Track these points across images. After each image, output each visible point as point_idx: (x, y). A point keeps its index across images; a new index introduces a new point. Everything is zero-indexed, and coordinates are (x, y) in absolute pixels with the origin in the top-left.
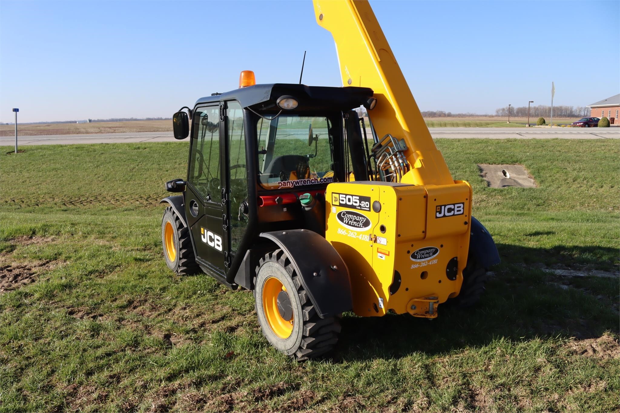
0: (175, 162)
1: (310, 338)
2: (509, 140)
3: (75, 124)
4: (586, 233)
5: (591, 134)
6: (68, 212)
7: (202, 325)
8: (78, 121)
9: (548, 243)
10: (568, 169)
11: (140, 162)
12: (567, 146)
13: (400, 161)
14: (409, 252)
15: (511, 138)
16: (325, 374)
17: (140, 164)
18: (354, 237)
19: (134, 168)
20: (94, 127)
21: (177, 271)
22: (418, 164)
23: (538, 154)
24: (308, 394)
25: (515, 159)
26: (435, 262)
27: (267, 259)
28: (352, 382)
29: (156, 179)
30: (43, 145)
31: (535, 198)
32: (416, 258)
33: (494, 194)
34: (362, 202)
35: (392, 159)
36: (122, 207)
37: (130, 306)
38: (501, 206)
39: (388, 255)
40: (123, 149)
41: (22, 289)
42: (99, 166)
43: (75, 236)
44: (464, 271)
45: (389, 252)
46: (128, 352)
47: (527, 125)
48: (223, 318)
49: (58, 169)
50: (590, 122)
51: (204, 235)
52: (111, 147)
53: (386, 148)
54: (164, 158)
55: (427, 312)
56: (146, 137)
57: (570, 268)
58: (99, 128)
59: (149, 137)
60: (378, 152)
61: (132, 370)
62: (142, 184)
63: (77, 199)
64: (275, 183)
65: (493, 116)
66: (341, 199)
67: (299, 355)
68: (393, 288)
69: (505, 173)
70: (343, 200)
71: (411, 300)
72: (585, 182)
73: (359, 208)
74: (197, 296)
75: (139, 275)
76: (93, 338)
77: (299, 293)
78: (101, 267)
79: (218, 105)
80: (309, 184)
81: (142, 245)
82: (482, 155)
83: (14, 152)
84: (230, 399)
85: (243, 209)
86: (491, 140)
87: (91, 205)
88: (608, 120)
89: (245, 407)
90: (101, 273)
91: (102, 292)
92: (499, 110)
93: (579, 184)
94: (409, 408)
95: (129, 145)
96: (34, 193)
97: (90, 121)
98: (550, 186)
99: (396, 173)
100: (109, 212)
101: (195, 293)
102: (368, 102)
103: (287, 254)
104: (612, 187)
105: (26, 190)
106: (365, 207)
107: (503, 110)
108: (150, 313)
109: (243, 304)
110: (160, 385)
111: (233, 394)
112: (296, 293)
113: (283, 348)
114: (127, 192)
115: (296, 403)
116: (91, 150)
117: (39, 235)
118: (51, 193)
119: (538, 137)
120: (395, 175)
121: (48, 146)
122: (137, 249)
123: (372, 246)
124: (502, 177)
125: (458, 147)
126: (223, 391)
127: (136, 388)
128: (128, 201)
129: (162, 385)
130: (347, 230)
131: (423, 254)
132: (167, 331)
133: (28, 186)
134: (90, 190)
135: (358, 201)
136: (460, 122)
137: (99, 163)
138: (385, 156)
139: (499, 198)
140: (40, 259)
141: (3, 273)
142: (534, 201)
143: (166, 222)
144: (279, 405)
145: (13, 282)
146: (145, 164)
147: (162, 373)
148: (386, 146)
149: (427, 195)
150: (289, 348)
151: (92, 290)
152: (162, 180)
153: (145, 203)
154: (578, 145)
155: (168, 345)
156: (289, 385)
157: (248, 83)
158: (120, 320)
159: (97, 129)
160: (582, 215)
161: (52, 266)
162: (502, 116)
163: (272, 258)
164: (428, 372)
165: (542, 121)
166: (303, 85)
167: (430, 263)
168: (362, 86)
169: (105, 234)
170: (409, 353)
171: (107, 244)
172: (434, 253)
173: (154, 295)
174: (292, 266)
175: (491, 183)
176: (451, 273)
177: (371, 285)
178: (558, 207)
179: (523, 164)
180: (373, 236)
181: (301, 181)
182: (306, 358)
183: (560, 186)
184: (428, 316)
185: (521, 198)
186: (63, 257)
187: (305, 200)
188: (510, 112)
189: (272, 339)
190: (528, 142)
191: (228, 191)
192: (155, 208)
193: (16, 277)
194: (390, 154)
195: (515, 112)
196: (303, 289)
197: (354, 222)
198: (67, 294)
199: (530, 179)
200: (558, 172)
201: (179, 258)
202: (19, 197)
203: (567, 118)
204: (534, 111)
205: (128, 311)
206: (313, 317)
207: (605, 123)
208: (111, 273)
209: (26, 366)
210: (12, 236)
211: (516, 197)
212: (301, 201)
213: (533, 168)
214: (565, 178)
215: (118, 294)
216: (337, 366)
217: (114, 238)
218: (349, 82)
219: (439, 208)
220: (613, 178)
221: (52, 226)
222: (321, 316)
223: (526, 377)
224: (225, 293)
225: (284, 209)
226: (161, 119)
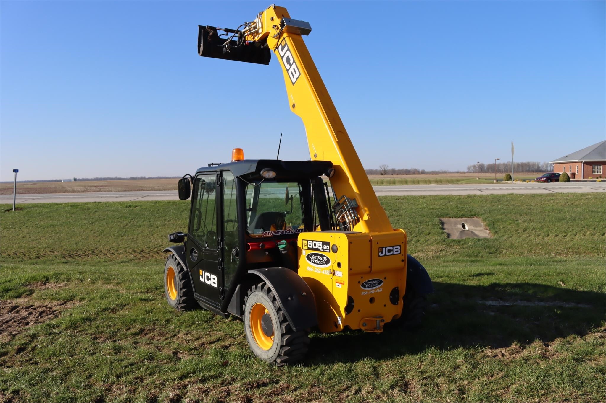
0: (165, 220)
1: (286, 347)
2: (469, 196)
3: (60, 182)
4: (521, 273)
5: (544, 189)
6: (69, 264)
7: (203, 344)
8: (64, 180)
9: (486, 281)
10: (520, 221)
11: (132, 219)
12: (521, 200)
13: (353, 215)
14: (359, 282)
15: (471, 194)
16: (298, 374)
17: (132, 221)
18: (319, 272)
19: (127, 225)
20: (80, 186)
21: (178, 307)
22: (366, 217)
23: (494, 208)
24: (285, 385)
25: (473, 213)
26: (380, 290)
27: (254, 290)
28: (318, 379)
29: (148, 234)
30: (39, 203)
31: (489, 247)
32: (365, 287)
33: (453, 244)
34: (324, 246)
35: (346, 214)
36: (118, 260)
37: (142, 333)
38: (458, 254)
39: (343, 284)
40: (115, 207)
41: (48, 322)
42: (94, 222)
43: (84, 282)
44: (404, 298)
45: (344, 282)
46: (146, 363)
47: (495, 181)
48: (218, 340)
49: (56, 226)
50: (552, 177)
51: (202, 276)
52: (105, 206)
53: (342, 206)
54: (154, 216)
55: (375, 329)
56: (136, 196)
57: (499, 300)
58: (85, 187)
59: (138, 196)
60: (337, 209)
61: (151, 374)
62: (135, 239)
63: (75, 252)
64: (260, 232)
65: (464, 173)
66: (309, 244)
67: (279, 361)
68: (348, 309)
69: (464, 226)
70: (310, 245)
71: (362, 319)
72: (534, 232)
73: (322, 250)
74: (196, 326)
75: (146, 311)
76: (116, 355)
77: (277, 313)
78: (113, 306)
79: (215, 174)
80: (285, 234)
81: (144, 289)
82: (444, 210)
83: (12, 209)
84: (227, 389)
85: (234, 253)
86: (453, 196)
87: (89, 258)
88: (568, 175)
89: (239, 394)
90: (113, 310)
91: (117, 323)
92: (470, 167)
93: (528, 233)
94: (358, 393)
95: (120, 203)
96: (35, 248)
97: (75, 180)
98: (503, 236)
99: (350, 224)
100: (106, 264)
101: (194, 323)
102: (328, 171)
103: (269, 284)
104: (557, 236)
105: (27, 245)
106: (327, 250)
107: (474, 166)
108: (159, 338)
109: (233, 330)
110: (174, 383)
111: (230, 387)
112: (276, 313)
113: (266, 357)
114: (121, 246)
115: (276, 391)
116: (85, 208)
117: (52, 281)
118: (51, 247)
119: (495, 193)
120: (349, 226)
121: (44, 204)
122: (141, 292)
123: (332, 278)
124: (461, 229)
125: (422, 203)
126: (222, 385)
127: (156, 385)
128: (123, 254)
129: (176, 383)
130: (314, 268)
131: (371, 284)
132: (174, 349)
133: (28, 241)
134: (87, 245)
135: (321, 245)
136: (433, 179)
137: (94, 220)
138: (342, 212)
139: (457, 248)
140: (58, 300)
141: (29, 311)
142: (488, 250)
143: (168, 268)
144: (264, 392)
145: (39, 317)
146: (136, 220)
147: (175, 375)
148: (343, 204)
149: (371, 239)
150: (271, 356)
151: (109, 322)
152: (153, 235)
153: (139, 256)
154: (530, 199)
155: (176, 359)
156: (271, 380)
157: (238, 158)
158: (136, 343)
159: (84, 188)
160: (527, 261)
161: (69, 305)
162: (473, 172)
163: (258, 289)
164: (375, 370)
165: (509, 177)
166: (279, 160)
167: (377, 291)
168: (325, 160)
169: (110, 280)
170: (361, 359)
171: (114, 288)
172: (379, 284)
173: (160, 325)
174: (273, 293)
175: (451, 235)
176: (394, 299)
177: (332, 308)
178: (508, 254)
179: (480, 217)
180: (332, 271)
181: (279, 232)
182: (284, 364)
183: (511, 236)
184: (376, 331)
185: (476, 247)
186: (78, 298)
187: (282, 246)
188: (481, 169)
189: (257, 352)
190: (487, 197)
191: (222, 240)
192: (148, 260)
193: (41, 314)
194: (345, 210)
195: (486, 168)
196: (281, 310)
197: (319, 261)
198: (88, 325)
199: (486, 231)
200: (510, 224)
201: (179, 296)
202: (21, 251)
203: (535, 174)
204: (503, 168)
205: (141, 337)
206: (289, 330)
207: (566, 178)
208: (122, 310)
209: (68, 373)
210: (28, 283)
211: (471, 246)
212: (279, 246)
213: (488, 221)
214: (517, 229)
215: (131, 324)
216: (307, 368)
217: (119, 283)
218: (315, 156)
219: (381, 250)
220: (558, 228)
221: (62, 274)
222: (294, 329)
223: (448, 372)
224: (218, 323)
225: (266, 253)
226: (144, 178)
